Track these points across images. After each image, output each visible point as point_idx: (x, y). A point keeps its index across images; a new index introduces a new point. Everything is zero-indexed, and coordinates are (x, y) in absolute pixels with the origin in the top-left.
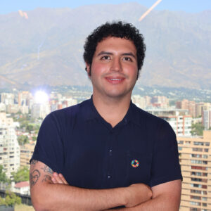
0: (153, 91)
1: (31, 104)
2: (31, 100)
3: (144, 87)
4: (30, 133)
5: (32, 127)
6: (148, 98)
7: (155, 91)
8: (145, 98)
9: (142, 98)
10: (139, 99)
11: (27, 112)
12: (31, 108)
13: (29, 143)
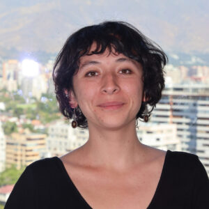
0: (190, 60)
1: (20, 78)
2: (20, 73)
3: (179, 54)
4: (19, 118)
5: (21, 109)
6: (184, 70)
7: (194, 60)
8: (180, 68)
9: (176, 70)
10: (172, 70)
11: (15, 89)
12: (20, 83)
13: (17, 132)
